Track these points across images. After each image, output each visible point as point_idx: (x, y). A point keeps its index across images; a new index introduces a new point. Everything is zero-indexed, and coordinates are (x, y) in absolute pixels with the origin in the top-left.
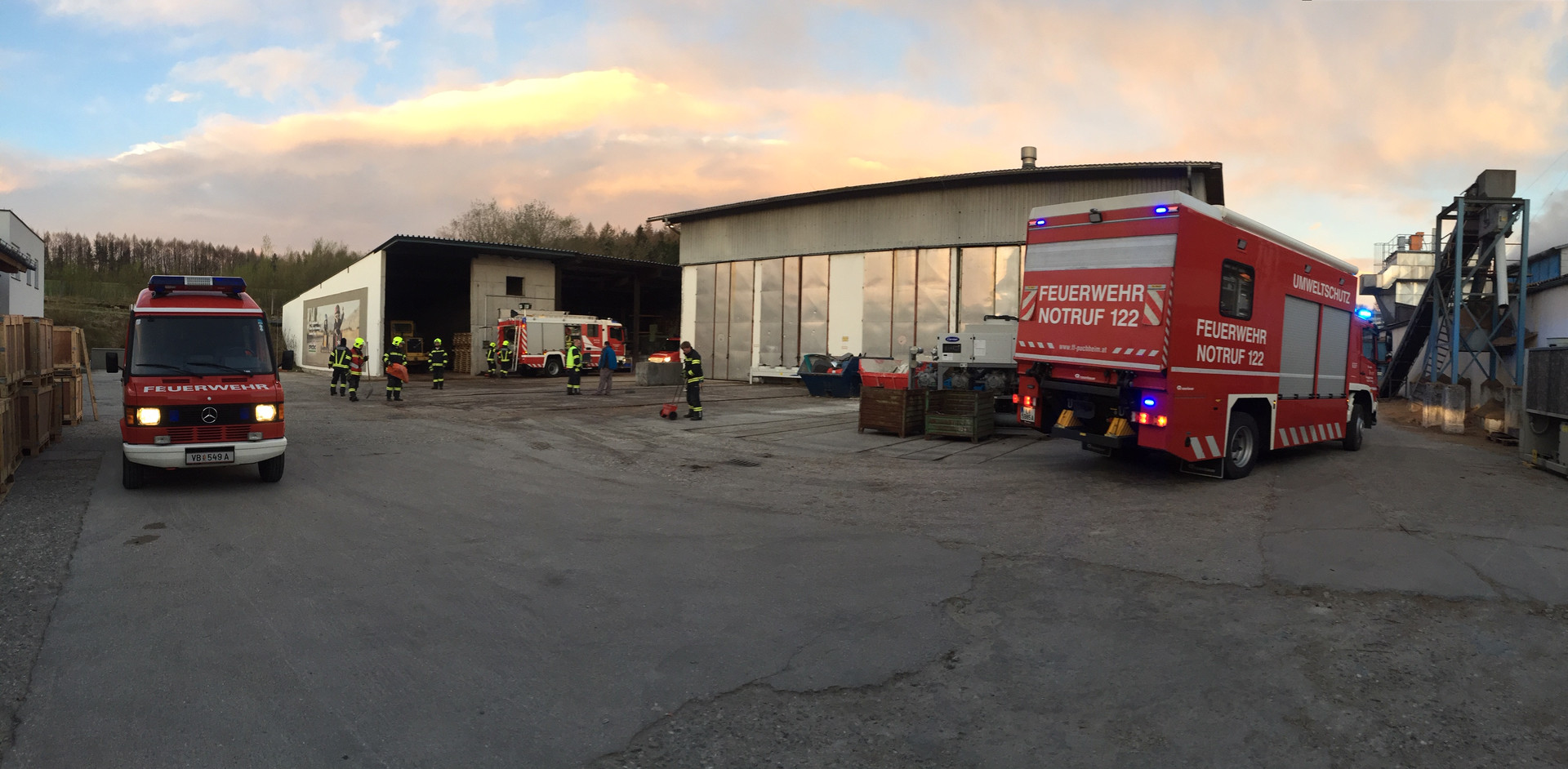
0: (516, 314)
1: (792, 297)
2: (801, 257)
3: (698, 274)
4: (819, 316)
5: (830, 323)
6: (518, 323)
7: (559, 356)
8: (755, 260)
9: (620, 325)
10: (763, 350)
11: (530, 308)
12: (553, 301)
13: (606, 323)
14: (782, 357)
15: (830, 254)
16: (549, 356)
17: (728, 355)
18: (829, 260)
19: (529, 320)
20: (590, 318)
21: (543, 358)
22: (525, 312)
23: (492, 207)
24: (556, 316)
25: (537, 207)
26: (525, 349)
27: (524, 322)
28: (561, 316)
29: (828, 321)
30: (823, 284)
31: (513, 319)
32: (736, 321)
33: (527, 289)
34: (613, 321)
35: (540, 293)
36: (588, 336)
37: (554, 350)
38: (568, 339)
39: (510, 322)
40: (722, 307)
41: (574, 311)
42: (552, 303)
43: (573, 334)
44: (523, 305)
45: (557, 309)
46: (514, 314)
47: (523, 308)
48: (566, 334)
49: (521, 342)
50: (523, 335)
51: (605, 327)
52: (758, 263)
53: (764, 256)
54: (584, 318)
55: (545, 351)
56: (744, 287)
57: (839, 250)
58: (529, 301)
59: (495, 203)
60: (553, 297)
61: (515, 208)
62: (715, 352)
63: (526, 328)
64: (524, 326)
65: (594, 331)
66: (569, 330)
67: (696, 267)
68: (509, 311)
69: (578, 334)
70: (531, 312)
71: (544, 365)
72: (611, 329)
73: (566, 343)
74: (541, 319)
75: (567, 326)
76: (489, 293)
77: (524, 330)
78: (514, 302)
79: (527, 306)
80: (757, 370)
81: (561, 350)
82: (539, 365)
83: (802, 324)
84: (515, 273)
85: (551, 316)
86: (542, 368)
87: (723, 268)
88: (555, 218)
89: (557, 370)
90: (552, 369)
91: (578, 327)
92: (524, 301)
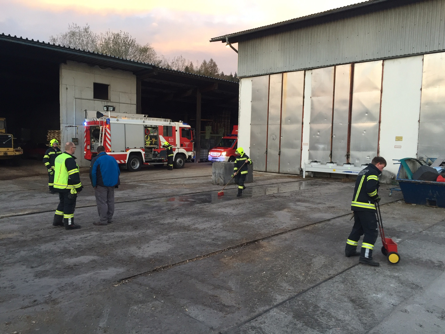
0: (102, 115)
1: (343, 102)
2: (353, 64)
3: (253, 85)
4: (371, 118)
5: (381, 124)
6: (102, 123)
7: (140, 153)
8: (305, 70)
9: (189, 126)
10: (313, 147)
11: (114, 110)
12: (135, 106)
13: (179, 125)
14: (331, 154)
15: (384, 59)
16: (131, 154)
17: (280, 152)
18: (383, 65)
19: (112, 121)
20: (165, 121)
21: (126, 155)
22: (109, 114)
23: (86, 30)
24: (137, 118)
25: (122, 36)
26: (109, 147)
27: (107, 122)
28: (141, 119)
29: (380, 122)
30: (376, 88)
31: (98, 120)
32: (286, 123)
33: (113, 94)
34: (184, 123)
35: (124, 98)
36: (164, 136)
37: (135, 148)
38: (147, 138)
39: (95, 122)
40: (274, 112)
41: (152, 114)
42: (134, 107)
43: (152, 134)
44: (108, 107)
45: (138, 112)
46: (99, 115)
47: (107, 110)
48: (145, 134)
49: (105, 140)
50: (107, 134)
51: (177, 128)
52: (308, 73)
53: (314, 66)
54: (160, 120)
55: (127, 149)
56: (294, 94)
57: (394, 55)
58: (114, 105)
59: (88, 28)
60: (135, 102)
61: (104, 34)
62: (269, 150)
63: (109, 128)
64: (108, 126)
65: (168, 132)
66: (148, 130)
67: (251, 79)
68: (96, 112)
69: (155, 134)
70: (114, 114)
71: (127, 161)
72: (182, 129)
73: (145, 142)
74: (124, 120)
75: (146, 127)
76: (76, 97)
77: (108, 130)
78: (100, 105)
79: (111, 109)
80: (307, 165)
81: (142, 148)
82: (123, 161)
83: (353, 125)
84: (102, 79)
85: (133, 118)
86: (125, 164)
87: (275, 79)
88: (136, 45)
89: (138, 165)
90: (134, 164)
91: (155, 128)
92: (109, 104)
